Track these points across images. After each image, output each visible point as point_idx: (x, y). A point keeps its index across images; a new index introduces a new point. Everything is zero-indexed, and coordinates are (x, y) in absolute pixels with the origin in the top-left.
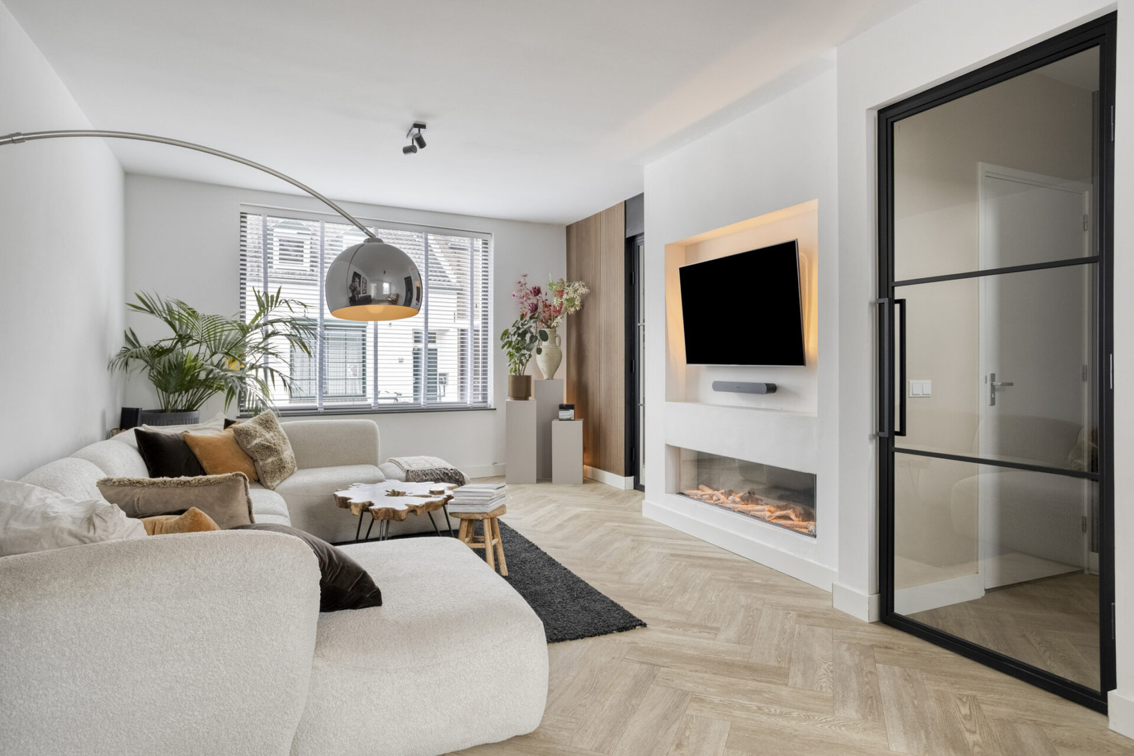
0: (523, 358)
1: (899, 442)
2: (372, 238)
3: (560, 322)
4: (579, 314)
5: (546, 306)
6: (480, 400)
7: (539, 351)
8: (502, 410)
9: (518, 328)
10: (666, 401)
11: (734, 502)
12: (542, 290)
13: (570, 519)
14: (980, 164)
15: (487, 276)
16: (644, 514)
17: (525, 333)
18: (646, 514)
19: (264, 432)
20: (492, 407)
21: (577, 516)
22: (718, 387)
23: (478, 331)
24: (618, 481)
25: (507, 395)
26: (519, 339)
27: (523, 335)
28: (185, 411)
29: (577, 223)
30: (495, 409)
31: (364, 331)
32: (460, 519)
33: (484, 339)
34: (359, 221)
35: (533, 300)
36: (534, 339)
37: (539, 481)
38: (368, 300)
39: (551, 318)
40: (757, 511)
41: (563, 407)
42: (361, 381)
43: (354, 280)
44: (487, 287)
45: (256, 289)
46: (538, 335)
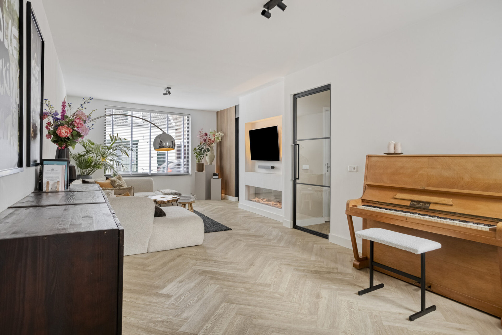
0: (201, 157)
1: (298, 181)
2: (164, 133)
3: (214, 146)
4: (221, 142)
5: (209, 140)
6: (186, 172)
7: (207, 155)
8: (194, 175)
9: (200, 147)
10: (245, 171)
11: (264, 202)
12: (208, 134)
13: (215, 209)
14: (324, 108)
15: (189, 129)
16: (239, 207)
17: (202, 149)
18: (240, 207)
19: (119, 181)
20: (190, 174)
21: (218, 208)
22: (259, 167)
23: (185, 145)
24: (232, 199)
25: (195, 169)
26: (200, 151)
27: (201, 150)
28: (87, 175)
29: (220, 111)
30: (191, 175)
31: (137, 145)
32: (181, 204)
33: (188, 151)
34: (160, 128)
35: (205, 137)
36: (205, 151)
37: (206, 199)
38: (163, 147)
39: (211, 144)
40: (270, 203)
41: (215, 175)
42: (136, 165)
43: (160, 142)
44: (189, 132)
45: (110, 134)
46: (206, 150)
